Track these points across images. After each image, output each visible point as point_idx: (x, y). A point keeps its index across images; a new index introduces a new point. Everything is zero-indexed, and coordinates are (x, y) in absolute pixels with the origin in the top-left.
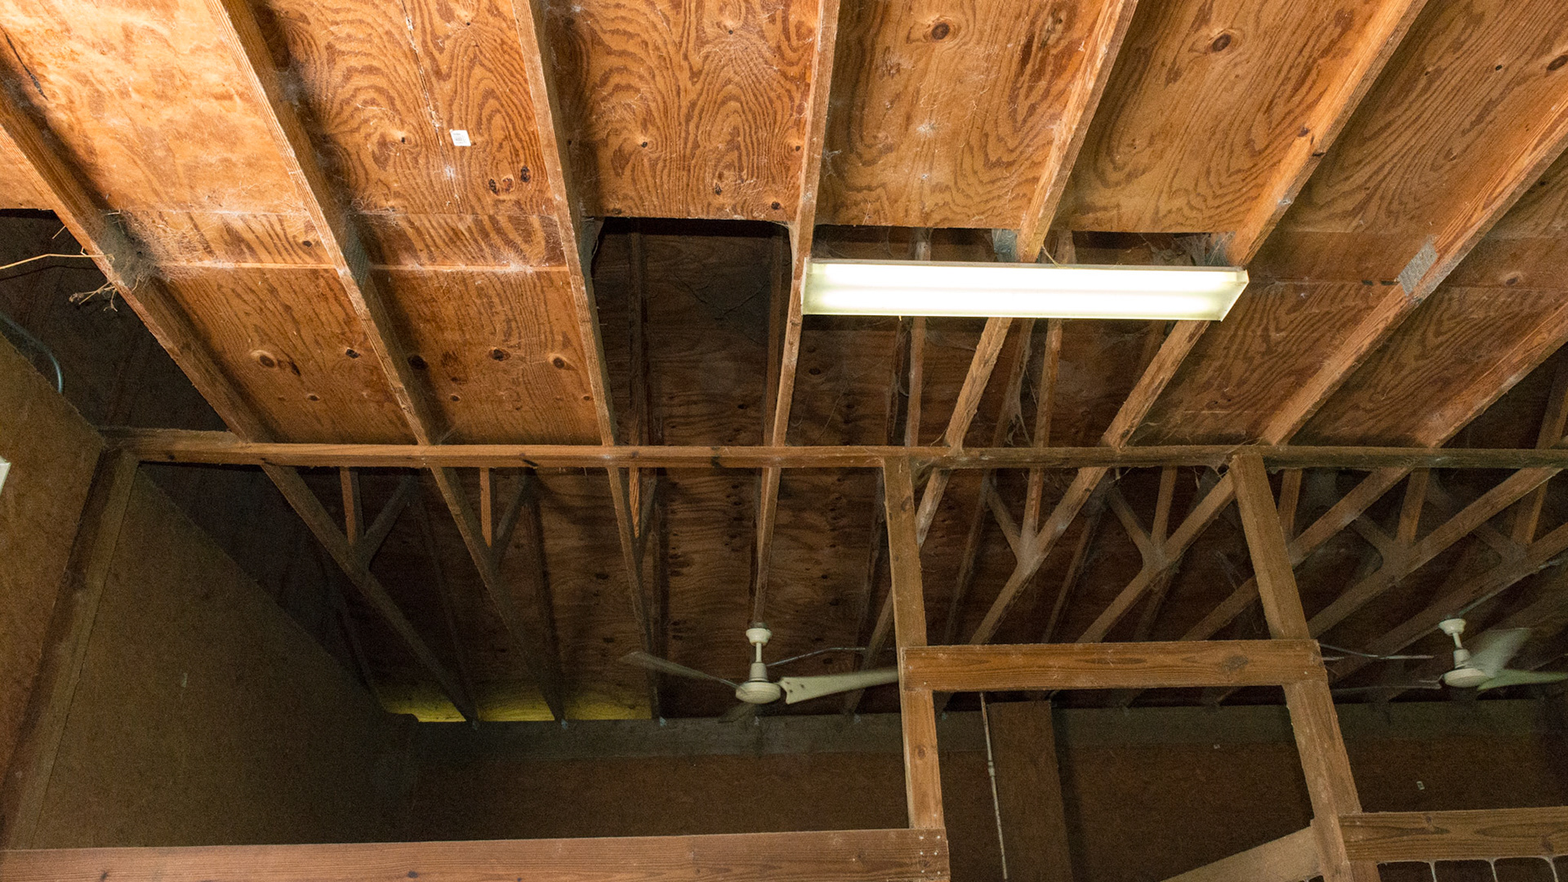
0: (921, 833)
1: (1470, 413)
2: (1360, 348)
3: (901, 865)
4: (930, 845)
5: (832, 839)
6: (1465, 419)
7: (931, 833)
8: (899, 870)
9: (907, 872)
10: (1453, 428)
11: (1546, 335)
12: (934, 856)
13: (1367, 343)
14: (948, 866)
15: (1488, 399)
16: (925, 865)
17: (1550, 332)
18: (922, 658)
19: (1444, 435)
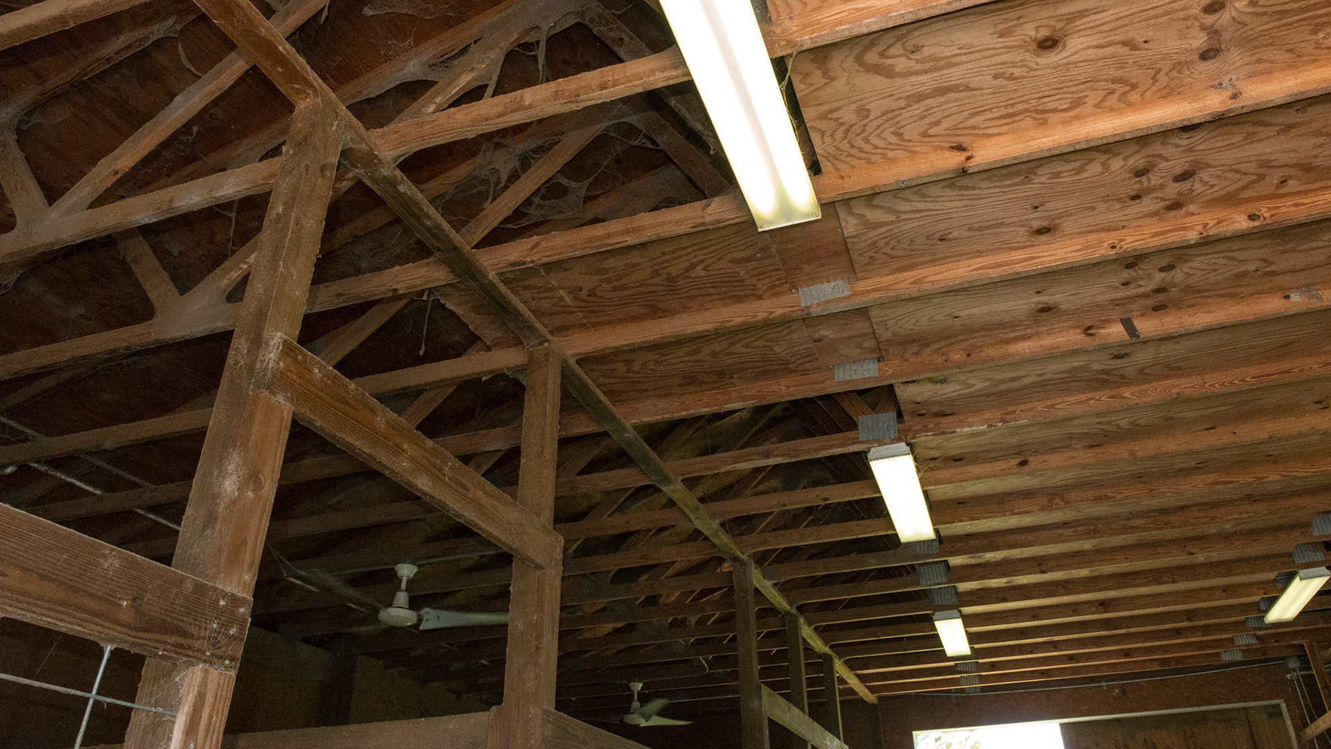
0: (224, 595)
1: (684, 413)
2: (729, 321)
3: (185, 635)
4: (229, 618)
5: (105, 556)
6: (676, 415)
7: (235, 601)
8: (180, 640)
9: (190, 647)
10: (660, 417)
11: (783, 388)
12: (227, 635)
13: (738, 320)
14: (239, 655)
15: (706, 410)
16: (214, 645)
17: (788, 387)
18: (296, 361)
19: (647, 419)
